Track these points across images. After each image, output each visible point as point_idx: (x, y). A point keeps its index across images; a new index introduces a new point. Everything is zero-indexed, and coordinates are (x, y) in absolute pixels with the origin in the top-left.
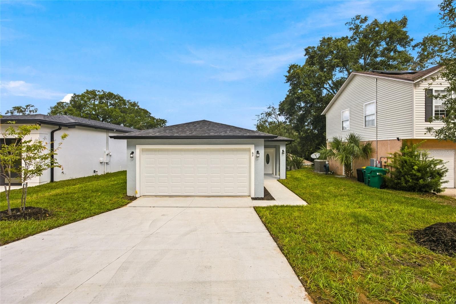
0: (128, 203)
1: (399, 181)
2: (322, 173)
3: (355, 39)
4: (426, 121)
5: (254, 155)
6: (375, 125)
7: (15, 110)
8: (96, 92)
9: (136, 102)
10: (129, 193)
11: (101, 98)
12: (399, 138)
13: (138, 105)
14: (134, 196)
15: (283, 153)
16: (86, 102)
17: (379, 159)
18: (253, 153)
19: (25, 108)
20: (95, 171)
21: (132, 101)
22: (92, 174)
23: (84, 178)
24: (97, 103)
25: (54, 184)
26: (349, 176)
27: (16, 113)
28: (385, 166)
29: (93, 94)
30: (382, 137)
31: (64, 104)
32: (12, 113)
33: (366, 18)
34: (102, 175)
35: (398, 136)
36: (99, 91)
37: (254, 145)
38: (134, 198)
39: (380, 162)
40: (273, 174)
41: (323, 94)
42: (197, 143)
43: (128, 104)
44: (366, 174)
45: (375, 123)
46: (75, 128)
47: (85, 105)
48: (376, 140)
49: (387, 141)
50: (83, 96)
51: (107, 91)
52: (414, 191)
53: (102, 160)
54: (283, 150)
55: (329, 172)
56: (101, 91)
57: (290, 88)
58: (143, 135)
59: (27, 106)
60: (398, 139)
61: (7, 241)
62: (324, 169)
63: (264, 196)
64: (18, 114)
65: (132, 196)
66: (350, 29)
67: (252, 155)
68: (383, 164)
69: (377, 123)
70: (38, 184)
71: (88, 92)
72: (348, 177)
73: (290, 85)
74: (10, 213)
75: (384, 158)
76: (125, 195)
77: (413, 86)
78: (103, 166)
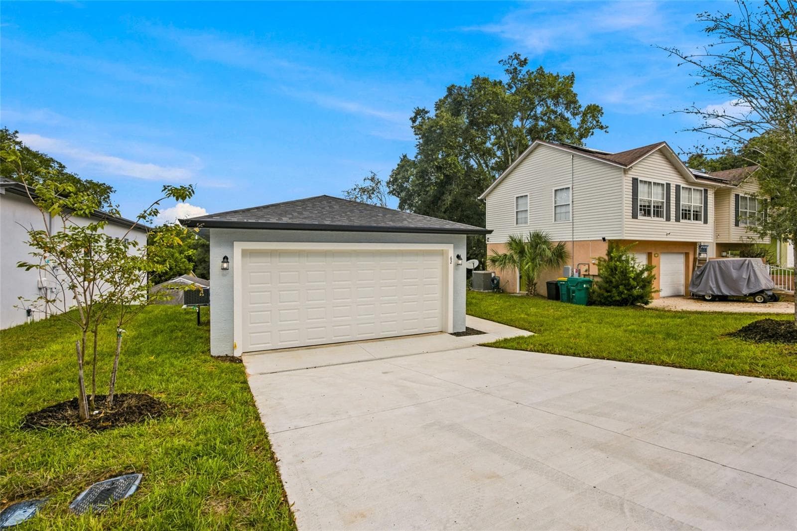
1: (610, 294)
2: (487, 291)
3: (511, 88)
4: (633, 218)
5: (452, 262)
6: (571, 219)
12: (606, 238)
14: (229, 355)
17: (575, 267)
18: (451, 259)
26: (532, 292)
28: (585, 275)
30: (581, 235)
33: (526, 60)
35: (604, 236)
37: (452, 245)
39: (579, 271)
41: (474, 167)
44: (569, 287)
45: (571, 216)
48: (571, 240)
49: (588, 242)
52: (626, 305)
60: (604, 239)
62: (491, 284)
66: (507, 70)
67: (449, 261)
68: (583, 272)
69: (573, 217)
72: (531, 294)
75: (584, 264)
77: (623, 173)
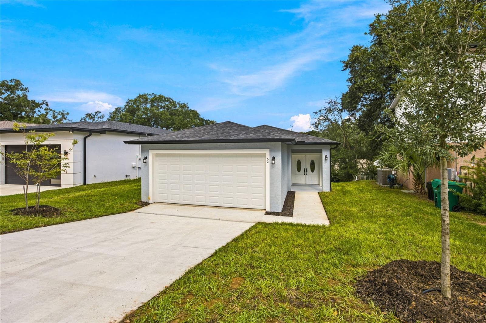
0: (137, 209)
1: (480, 201)
2: (385, 186)
5: (269, 162)
7: (87, 117)
8: (148, 95)
9: (186, 103)
10: (144, 199)
11: (152, 101)
13: (188, 106)
14: (148, 202)
15: (326, 160)
16: (138, 106)
17: (458, 169)
18: (268, 160)
19: (95, 114)
20: (126, 176)
21: (182, 102)
22: (123, 178)
23: (116, 182)
24: (148, 106)
25: (85, 186)
26: (419, 191)
27: (88, 120)
28: (465, 179)
29: (143, 98)
31: (121, 109)
32: (85, 120)
34: (134, 179)
36: (150, 95)
37: (269, 150)
38: (147, 204)
39: (460, 174)
40: (319, 185)
42: (207, 148)
43: (178, 106)
44: (433, 190)
46: (105, 133)
47: (138, 109)
50: (136, 100)
51: (158, 94)
53: (134, 164)
54: (326, 156)
55: (396, 186)
56: (151, 94)
57: (350, 76)
58: (154, 140)
59: (96, 113)
61: (4, 232)
62: (388, 180)
63: (282, 211)
64: (89, 121)
65: (146, 201)
67: (267, 162)
70: (72, 186)
71: (140, 96)
72: (417, 192)
73: (351, 72)
74: (28, 210)
76: (139, 200)
78: (135, 171)
